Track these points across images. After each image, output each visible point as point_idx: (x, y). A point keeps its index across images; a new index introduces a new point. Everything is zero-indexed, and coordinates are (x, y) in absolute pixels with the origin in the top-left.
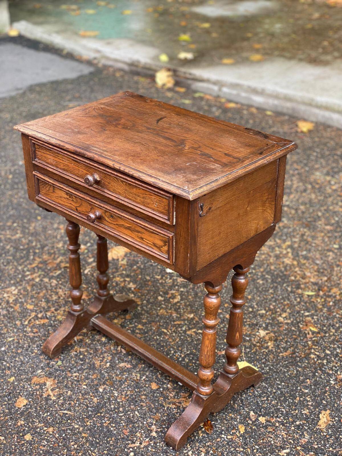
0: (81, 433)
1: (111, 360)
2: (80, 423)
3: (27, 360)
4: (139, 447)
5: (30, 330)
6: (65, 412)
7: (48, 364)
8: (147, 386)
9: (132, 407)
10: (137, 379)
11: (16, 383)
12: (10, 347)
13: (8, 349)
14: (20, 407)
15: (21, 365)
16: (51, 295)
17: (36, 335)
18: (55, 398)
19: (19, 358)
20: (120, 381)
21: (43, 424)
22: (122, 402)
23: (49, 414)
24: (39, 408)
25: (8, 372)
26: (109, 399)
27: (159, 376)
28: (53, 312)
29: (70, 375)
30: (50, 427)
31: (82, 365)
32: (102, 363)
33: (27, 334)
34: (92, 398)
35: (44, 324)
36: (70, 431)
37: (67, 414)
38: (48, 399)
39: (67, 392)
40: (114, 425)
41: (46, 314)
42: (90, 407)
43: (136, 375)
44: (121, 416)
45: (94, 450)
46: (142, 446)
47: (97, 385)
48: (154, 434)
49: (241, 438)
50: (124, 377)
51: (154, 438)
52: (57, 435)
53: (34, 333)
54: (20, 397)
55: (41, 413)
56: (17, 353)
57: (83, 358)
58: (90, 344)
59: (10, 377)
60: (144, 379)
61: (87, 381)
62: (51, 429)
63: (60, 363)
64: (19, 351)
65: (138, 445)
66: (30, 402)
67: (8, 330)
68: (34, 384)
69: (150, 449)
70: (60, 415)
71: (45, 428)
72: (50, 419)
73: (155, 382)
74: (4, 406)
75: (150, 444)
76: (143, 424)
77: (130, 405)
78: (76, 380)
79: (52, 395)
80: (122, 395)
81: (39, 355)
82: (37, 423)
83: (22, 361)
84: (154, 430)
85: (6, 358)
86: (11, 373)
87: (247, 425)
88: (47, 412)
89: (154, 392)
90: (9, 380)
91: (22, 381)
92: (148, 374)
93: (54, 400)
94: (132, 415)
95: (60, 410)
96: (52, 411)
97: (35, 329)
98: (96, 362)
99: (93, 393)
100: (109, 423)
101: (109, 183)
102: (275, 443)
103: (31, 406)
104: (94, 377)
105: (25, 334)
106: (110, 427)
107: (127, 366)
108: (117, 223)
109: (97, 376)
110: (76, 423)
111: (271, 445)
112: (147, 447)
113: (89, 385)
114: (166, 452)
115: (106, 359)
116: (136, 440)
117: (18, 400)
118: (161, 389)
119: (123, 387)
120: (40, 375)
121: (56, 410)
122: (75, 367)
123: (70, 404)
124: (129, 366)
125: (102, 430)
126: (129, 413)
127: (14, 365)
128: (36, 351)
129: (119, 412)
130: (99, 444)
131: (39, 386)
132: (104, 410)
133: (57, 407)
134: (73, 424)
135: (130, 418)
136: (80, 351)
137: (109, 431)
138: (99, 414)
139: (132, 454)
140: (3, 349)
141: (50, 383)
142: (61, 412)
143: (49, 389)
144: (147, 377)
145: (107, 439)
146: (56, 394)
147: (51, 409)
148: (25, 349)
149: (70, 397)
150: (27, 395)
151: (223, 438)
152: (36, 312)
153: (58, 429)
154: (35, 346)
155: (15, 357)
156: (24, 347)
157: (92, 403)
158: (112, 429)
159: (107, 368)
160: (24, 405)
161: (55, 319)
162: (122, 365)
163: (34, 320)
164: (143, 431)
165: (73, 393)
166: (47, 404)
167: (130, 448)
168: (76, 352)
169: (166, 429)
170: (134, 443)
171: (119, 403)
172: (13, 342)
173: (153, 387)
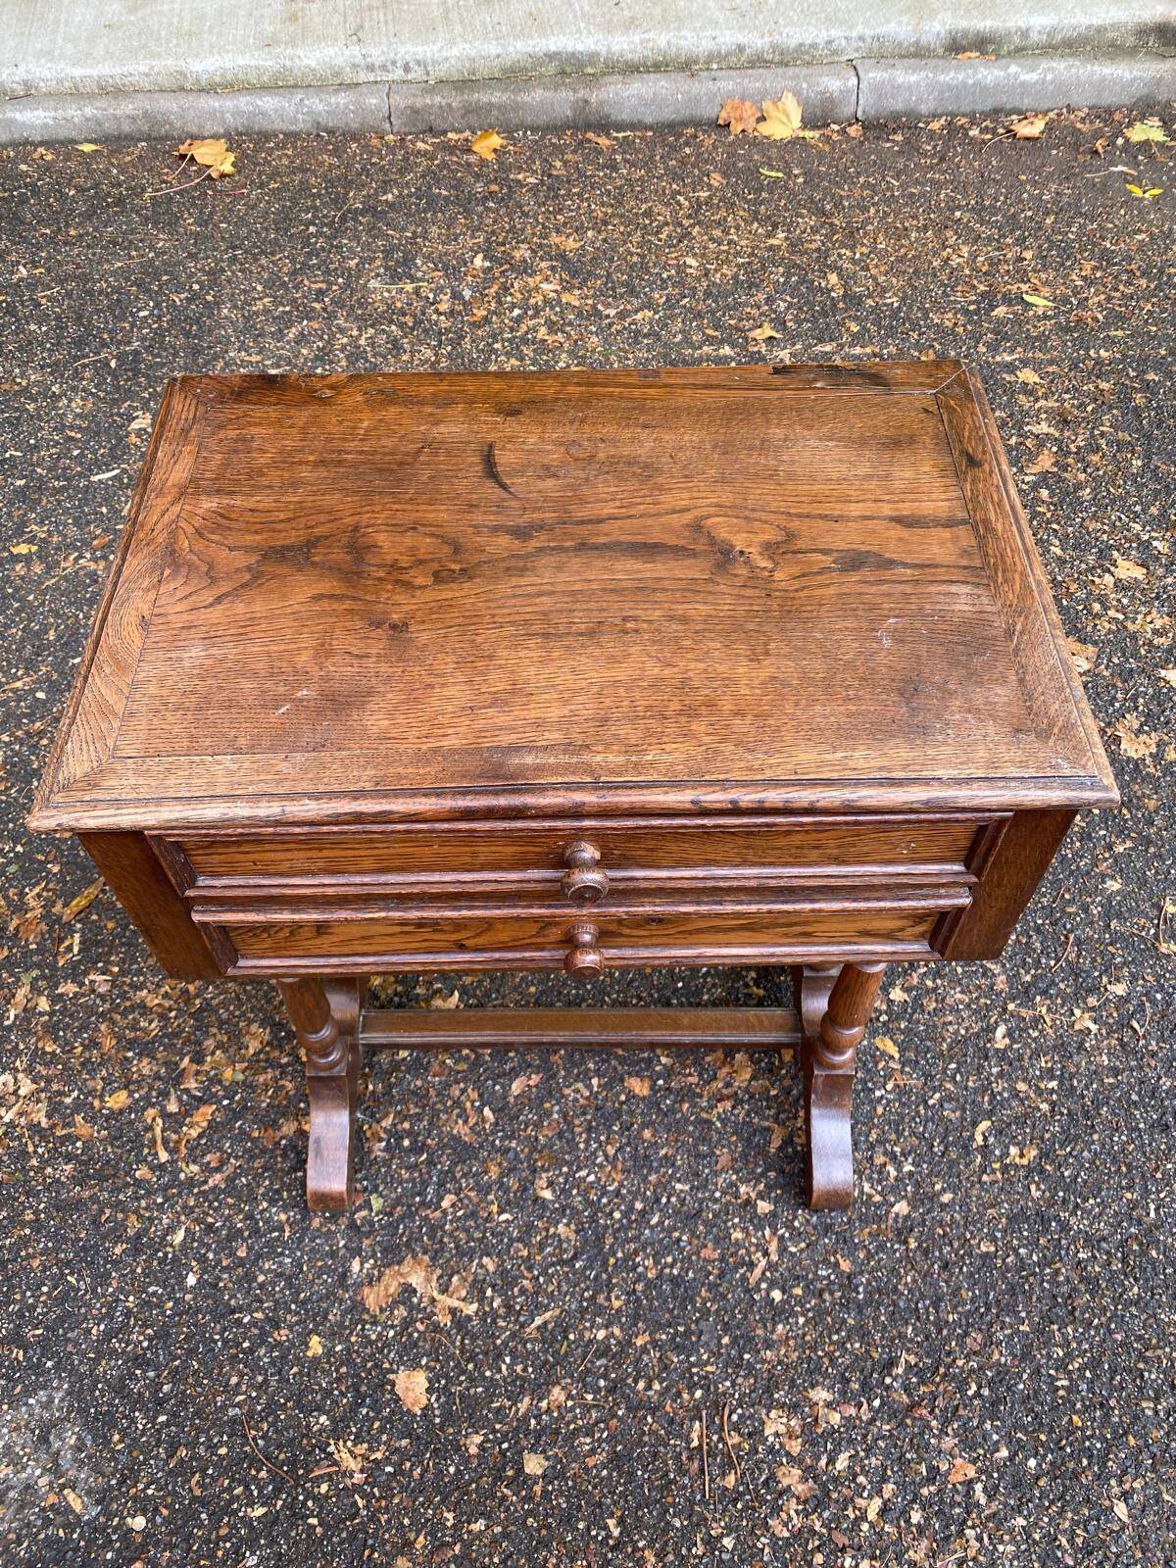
0: (630, 1344)
1: (481, 1096)
2: (599, 1320)
3: (288, 1260)
4: (771, 1266)
5: (195, 1168)
6: (538, 1321)
7: (352, 1225)
8: (623, 1098)
9: (653, 1178)
10: (587, 1098)
11: (338, 1348)
12: (201, 1260)
13: (204, 1271)
14: (424, 1401)
15: (290, 1286)
16: (134, 1027)
17: (229, 1170)
18: (475, 1306)
19: (262, 1271)
20: (560, 1135)
21: (527, 1400)
22: (622, 1186)
23: (508, 1360)
24: (470, 1366)
25: (283, 1335)
26: (590, 1203)
28: (198, 1073)
29: (438, 1214)
30: (549, 1391)
31: (430, 1163)
32: (472, 1121)
33: (206, 1187)
34: (552, 1230)
35: (213, 1125)
36: (603, 1361)
37: (545, 1323)
38: (460, 1322)
39: (481, 1266)
40: (669, 1259)
41: (187, 1091)
43: (577, 1092)
44: (661, 1223)
45: (700, 1356)
46: (774, 1258)
47: (525, 1189)
48: (764, 1207)
49: (907, 1069)
50: (556, 1116)
51: (774, 1214)
52: (590, 1397)
53: (218, 1170)
54: (392, 1377)
55: (488, 1374)
56: (241, 1263)
57: (414, 1142)
58: (388, 1092)
59: (306, 1344)
60: (599, 1086)
61: (491, 1197)
62: (557, 1394)
63: (376, 1202)
64: (242, 1253)
65: (763, 1262)
66: (427, 1368)
67: (140, 1217)
68: (382, 1310)
69: (793, 1249)
70: (536, 1340)
71: (544, 1404)
72: (525, 1370)
73: (630, 1074)
74: (384, 1437)
75: (782, 1238)
76: (716, 1201)
77: (645, 1179)
78: (466, 1217)
79: (456, 1304)
80: (601, 1166)
81: (303, 1220)
82: (510, 1409)
83: (281, 1275)
84: (753, 1195)
85: (233, 1302)
86: (291, 1331)
87: (888, 1031)
88: (499, 1357)
89: (652, 1102)
90: (310, 1354)
91: (346, 1328)
92: (591, 1066)
93: (477, 1313)
94: (673, 1199)
95: (522, 1326)
96: (505, 1343)
97: (208, 1158)
98: (455, 1132)
99: (541, 1218)
100: (656, 1263)
101: (653, 850)
102: (967, 1029)
103: (446, 1376)
104: (494, 1172)
105: (196, 1191)
106: (667, 1271)
107: (531, 1083)
108: (682, 929)
109: (500, 1164)
110: (592, 1327)
111: (966, 1039)
112: (782, 1250)
113: (508, 1203)
114: (828, 1228)
115: (468, 1105)
116: (748, 1253)
117: (399, 1390)
118: (661, 1082)
119: (582, 1146)
120: (368, 1275)
121: (513, 1336)
122: (423, 1182)
123: (523, 1291)
124: (535, 1079)
125: (660, 1294)
126: (664, 1200)
127: (276, 1302)
128: (283, 1217)
129: (643, 1213)
130: (693, 1333)
131: (402, 1307)
132: (609, 1241)
133: (504, 1324)
134: (587, 1335)
135: (679, 1212)
136: (385, 1130)
137: (675, 1281)
138: (612, 1261)
139: (777, 1295)
140: (191, 1280)
141: (416, 1280)
142: (528, 1330)
143: (435, 1294)
144: (598, 1073)
145: (694, 1306)
146: (464, 1293)
147: (499, 1342)
148: (246, 1233)
149: (502, 1272)
150: (401, 1357)
151: (882, 1097)
152: (153, 1105)
153: (572, 1377)
154: (265, 1204)
155: (250, 1278)
156: (240, 1231)
157: (565, 1245)
158: (675, 1272)
159: (496, 1124)
160: (428, 1390)
161: (225, 1089)
162: (517, 1087)
163: (176, 1132)
164: (736, 1220)
165: (499, 1255)
166: (474, 1338)
167: (758, 1283)
168: (380, 1140)
169: (772, 1174)
170: (752, 1265)
171: (617, 1194)
172: (193, 1240)
173: (637, 1091)
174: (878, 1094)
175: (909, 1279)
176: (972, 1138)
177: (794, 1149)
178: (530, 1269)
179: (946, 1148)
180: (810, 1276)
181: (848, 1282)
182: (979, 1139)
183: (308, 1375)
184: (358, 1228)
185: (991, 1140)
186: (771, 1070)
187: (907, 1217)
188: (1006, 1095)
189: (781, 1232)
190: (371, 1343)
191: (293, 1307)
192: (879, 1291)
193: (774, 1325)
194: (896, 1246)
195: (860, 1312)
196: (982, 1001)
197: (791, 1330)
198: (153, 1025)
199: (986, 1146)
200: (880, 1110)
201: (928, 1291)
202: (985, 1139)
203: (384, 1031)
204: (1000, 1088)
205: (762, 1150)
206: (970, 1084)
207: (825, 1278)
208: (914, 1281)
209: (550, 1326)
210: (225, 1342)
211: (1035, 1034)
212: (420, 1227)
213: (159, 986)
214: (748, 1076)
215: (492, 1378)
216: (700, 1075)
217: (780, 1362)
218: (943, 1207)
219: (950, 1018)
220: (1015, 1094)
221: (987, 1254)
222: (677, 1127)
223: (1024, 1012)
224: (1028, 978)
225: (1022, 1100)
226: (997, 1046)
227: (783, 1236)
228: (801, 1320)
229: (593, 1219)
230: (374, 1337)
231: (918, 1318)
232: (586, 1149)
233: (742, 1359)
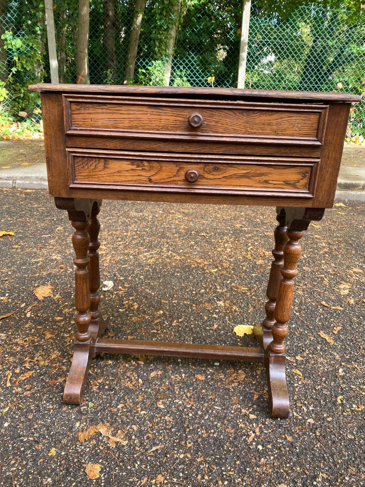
0: (194, 461)
1: (138, 376)
2: (181, 451)
3: (49, 421)
4: (257, 437)
5: (20, 389)
6: (154, 449)
7: (79, 411)
8: (194, 380)
9: (206, 404)
10: (180, 379)
11: (63, 453)
12: (13, 418)
13: (13, 422)
14: (98, 476)
15: (47, 429)
16: (11, 349)
17: (33, 391)
18: (127, 442)
19: (37, 423)
20: (169, 389)
21: (146, 479)
22: (193, 406)
23: (139, 463)
24: (121, 464)
25: (40, 447)
27: (194, 367)
28: (30, 362)
29: (116, 410)
30: (156, 477)
31: (115, 394)
32: (134, 383)
34: (163, 418)
35: (31, 377)
36: (182, 466)
37: (157, 450)
38: (119, 447)
39: (132, 428)
40: (213, 431)
41: (25, 367)
42: (172, 427)
43: (176, 377)
44: (208, 419)
45: (226, 468)
46: (258, 434)
47: (153, 404)
48: (252, 416)
49: (306, 379)
50: (167, 383)
51: (257, 419)
52: (175, 480)
53: (28, 390)
54: (85, 465)
55: (129, 467)
56: (29, 420)
57: (110, 387)
58: (102, 373)
59: (49, 451)
60: (185, 377)
61: (138, 406)
62: (160, 478)
63: (91, 404)
64: (30, 417)
65: (253, 435)
66: (102, 463)
68: (85, 441)
69: (266, 432)
70: (152, 456)
71: (154, 481)
72: (146, 467)
73: (197, 374)
75: (261, 428)
76: (232, 413)
77: (202, 405)
78: (127, 412)
79: (118, 440)
80: (185, 400)
81: (59, 408)
82: (137, 482)
83: (45, 425)
84: (248, 413)
85: (21, 433)
86: (44, 446)
87: (296, 367)
88: (135, 461)
89: (206, 382)
90: (50, 455)
91: (68, 446)
92: (182, 371)
93: (127, 445)
94: (214, 412)
95: (147, 450)
96: (138, 457)
97: (26, 386)
98: (126, 385)
99: (158, 413)
100: (207, 432)
101: (217, 122)
102: (327, 369)
103: (110, 467)
104: (141, 398)
105: (18, 396)
106: (211, 435)
107: (158, 373)
108: (225, 175)
109: (143, 396)
110: (178, 453)
111: (327, 372)
112: (261, 431)
113: (145, 408)
114: (280, 426)
115: (133, 378)
116: (247, 431)
117: (87, 471)
118: (209, 376)
119: (177, 393)
120: (82, 428)
121: (142, 454)
122: (111, 399)
123: (148, 438)
124: (160, 373)
125: (209, 443)
126: (210, 411)
127: (40, 435)
128: (51, 407)
129: (201, 416)
130: (223, 459)
131: (94, 440)
132: (187, 423)
133: (139, 449)
134: (175, 456)
135: (217, 416)
136: (99, 383)
137: (216, 439)
138: (188, 430)
139: (260, 447)
140: (6, 425)
141: (103, 430)
142: (149, 452)
143: (110, 436)
144: (185, 373)
145: (223, 449)
146: (122, 437)
147: (135, 456)
148: (34, 411)
149: (140, 431)
150: (90, 459)
151: (297, 386)
152: (10, 370)
153: (167, 472)
154: (45, 402)
155: (31, 426)
156: (32, 410)
157: (168, 423)
158: (215, 435)
159: (143, 384)
160: (100, 472)
161: (39, 367)
162: (152, 374)
163: (16, 378)
164: (241, 420)
165: (139, 425)
166: (124, 453)
167: (251, 442)
168: (96, 385)
169: (255, 406)
170: (248, 436)
171: (191, 408)
172: (11, 411)
173: (200, 378)
174: (295, 385)
175: (318, 446)
176: (336, 401)
177: (264, 399)
178: (152, 430)
179: (326, 403)
180: (274, 442)
181: (292, 445)
182: (340, 402)
183: (47, 462)
184: (81, 413)
185: (344, 402)
186: (252, 375)
187: (314, 424)
188: (347, 389)
189: (260, 425)
190: (78, 452)
191: (47, 437)
192: (306, 449)
193: (260, 458)
194: (311, 434)
195: (298, 457)
196: (332, 362)
197: (267, 461)
198: (18, 348)
199: (343, 404)
200: (297, 390)
201: (327, 451)
202: (342, 401)
203: (105, 343)
204: (344, 386)
205: (251, 399)
206: (332, 384)
207: (281, 443)
208: (321, 447)
209: (159, 452)
210: (13, 447)
211: (355, 372)
212: (108, 414)
213: (24, 338)
214: (244, 377)
215: (130, 470)
216: (225, 376)
217: (264, 473)
218: (329, 422)
219: (320, 365)
220: (352, 389)
221: (351, 439)
222: (216, 389)
223: (349, 366)
224: (348, 357)
225: (354, 391)
226: (340, 375)
227: (261, 427)
228: (272, 458)
229: (181, 415)
230: (80, 450)
231: (325, 461)
232: (179, 394)
233: (246, 470)
